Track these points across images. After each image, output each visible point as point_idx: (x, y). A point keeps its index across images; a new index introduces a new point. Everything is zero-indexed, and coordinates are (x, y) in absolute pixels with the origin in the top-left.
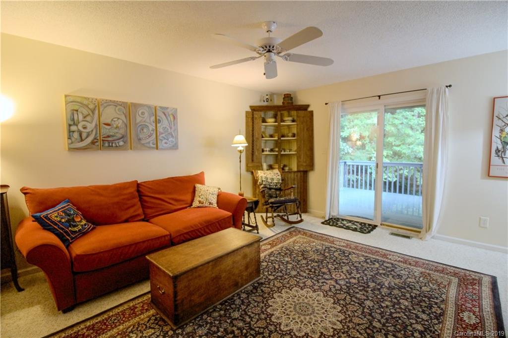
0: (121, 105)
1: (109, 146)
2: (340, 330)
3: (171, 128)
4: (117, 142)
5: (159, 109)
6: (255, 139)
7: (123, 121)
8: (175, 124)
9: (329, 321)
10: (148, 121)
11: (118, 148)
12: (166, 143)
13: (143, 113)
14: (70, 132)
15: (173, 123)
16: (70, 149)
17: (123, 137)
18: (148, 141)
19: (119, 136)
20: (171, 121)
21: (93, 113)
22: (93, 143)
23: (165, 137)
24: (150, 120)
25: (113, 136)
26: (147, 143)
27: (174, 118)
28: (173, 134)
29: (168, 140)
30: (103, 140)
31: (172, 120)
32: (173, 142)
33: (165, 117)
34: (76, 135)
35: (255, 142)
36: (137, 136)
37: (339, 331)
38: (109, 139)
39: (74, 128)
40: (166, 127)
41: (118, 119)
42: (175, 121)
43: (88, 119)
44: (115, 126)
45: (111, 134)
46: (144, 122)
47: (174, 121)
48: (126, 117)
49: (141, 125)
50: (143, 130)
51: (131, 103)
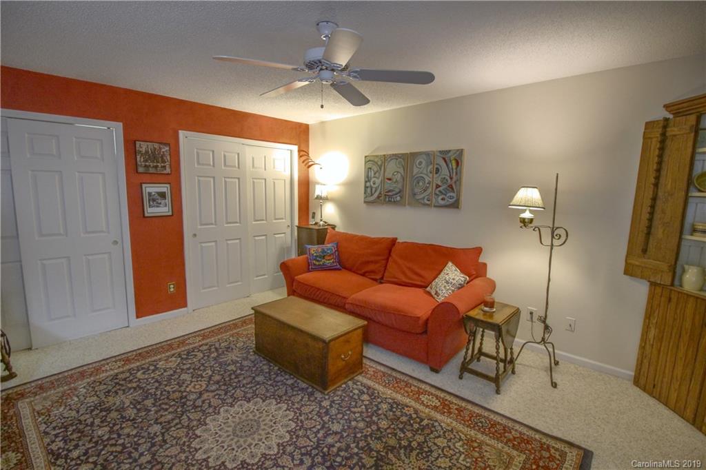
0: (400, 158)
1: (389, 201)
2: (194, 456)
3: (451, 178)
4: (394, 196)
5: (439, 154)
6: (660, 194)
7: (402, 175)
8: (459, 173)
9: (213, 448)
10: (425, 172)
11: (395, 203)
12: (443, 199)
13: (420, 163)
14: (366, 187)
15: (454, 171)
16: (365, 202)
17: (400, 192)
18: (423, 196)
19: (397, 190)
20: (452, 169)
21: (380, 169)
22: (378, 197)
23: (443, 192)
24: (427, 171)
25: (393, 191)
26: (421, 199)
27: (457, 163)
28: (454, 187)
29: (446, 195)
30: (385, 195)
31: (454, 167)
32: (453, 197)
33: (445, 165)
34: (369, 190)
35: (658, 202)
36: (413, 190)
37: (193, 453)
38: (390, 194)
39: (368, 184)
40: (444, 178)
41: (398, 172)
42: (458, 169)
43: (377, 175)
44: (394, 180)
45: (392, 188)
46: (421, 173)
47: (456, 169)
48: (404, 170)
49: (417, 177)
50: (418, 183)
51: (411, 153)
